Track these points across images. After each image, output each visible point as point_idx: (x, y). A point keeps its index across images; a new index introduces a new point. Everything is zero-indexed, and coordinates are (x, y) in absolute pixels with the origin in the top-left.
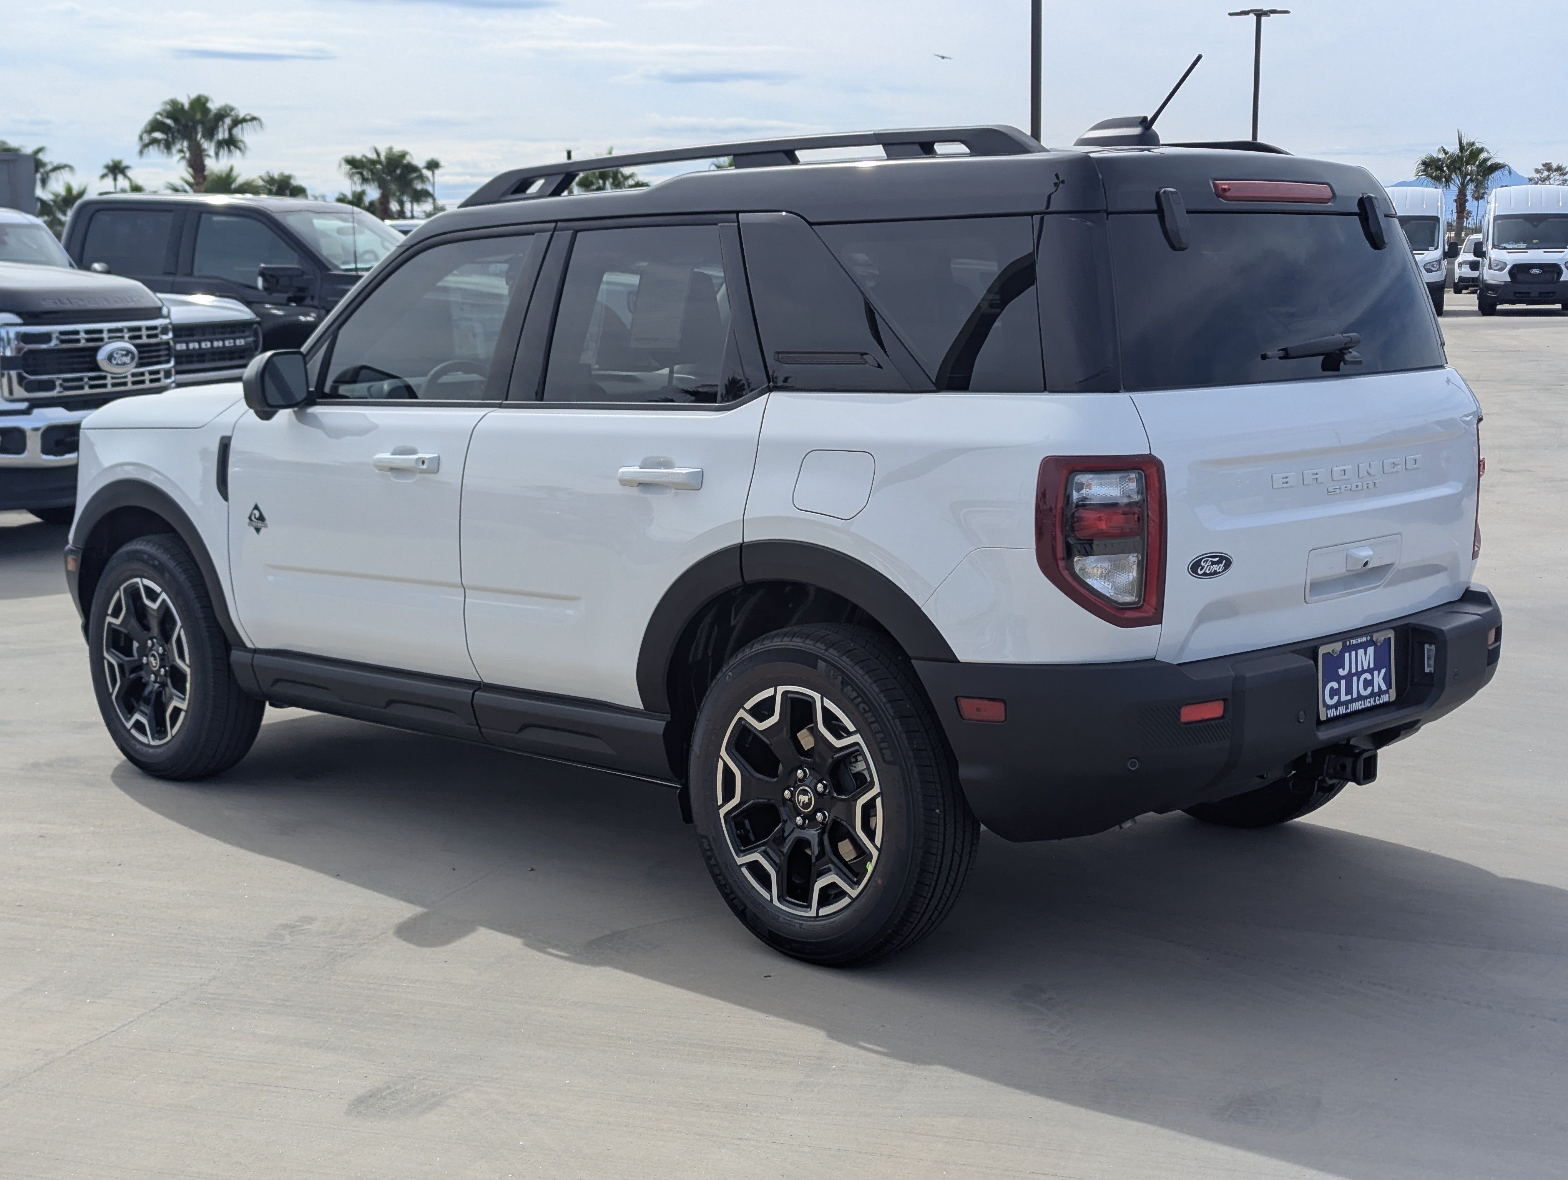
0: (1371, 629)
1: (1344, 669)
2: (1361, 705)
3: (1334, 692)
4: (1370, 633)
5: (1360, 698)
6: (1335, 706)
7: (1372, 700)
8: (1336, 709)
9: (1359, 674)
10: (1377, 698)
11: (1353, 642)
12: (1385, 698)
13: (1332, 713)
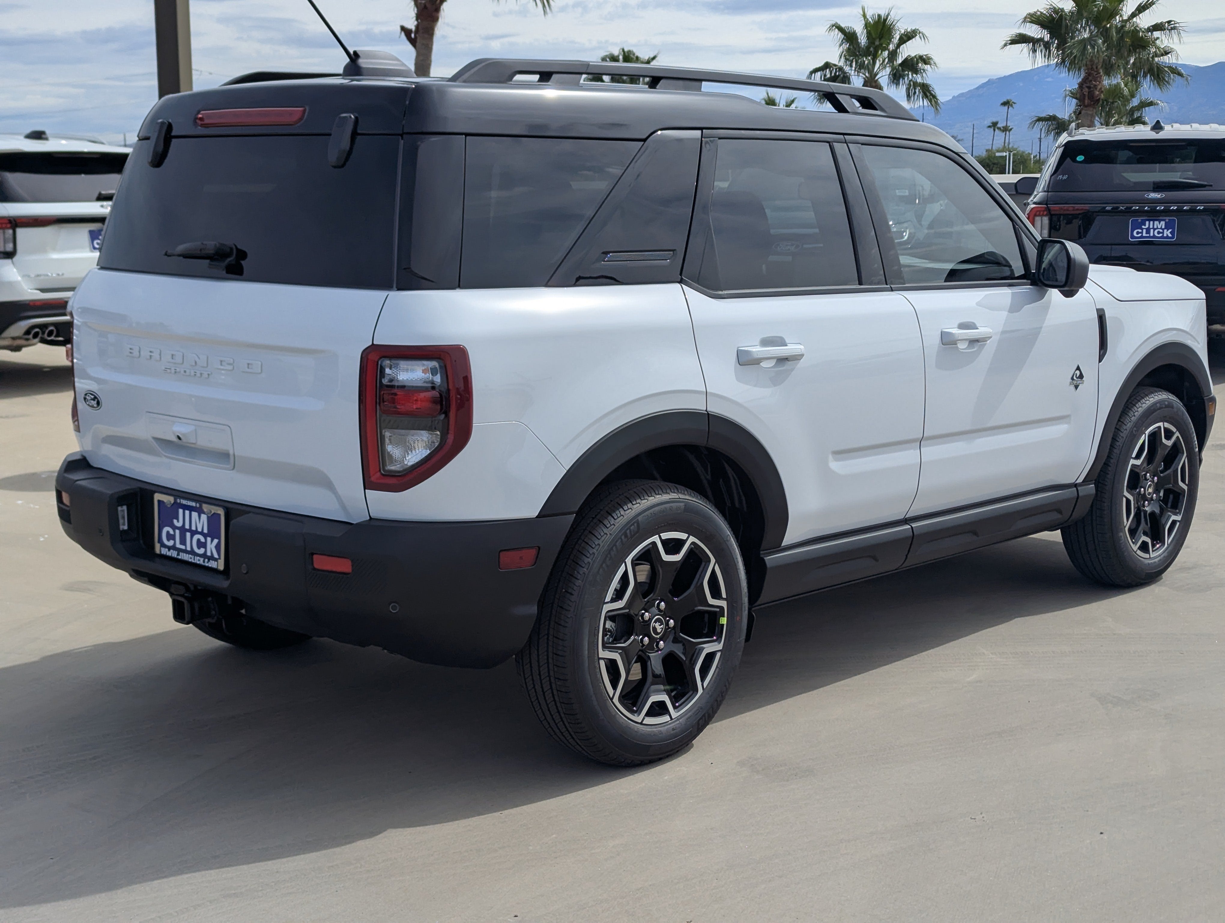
0: (202, 499)
1: (178, 521)
2: (191, 558)
3: (170, 537)
4: (201, 502)
5: (192, 552)
6: (169, 548)
7: (202, 560)
8: (169, 550)
9: (194, 533)
10: (206, 560)
11: (184, 502)
12: (213, 564)
13: (164, 551)
